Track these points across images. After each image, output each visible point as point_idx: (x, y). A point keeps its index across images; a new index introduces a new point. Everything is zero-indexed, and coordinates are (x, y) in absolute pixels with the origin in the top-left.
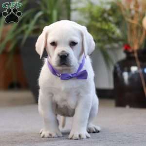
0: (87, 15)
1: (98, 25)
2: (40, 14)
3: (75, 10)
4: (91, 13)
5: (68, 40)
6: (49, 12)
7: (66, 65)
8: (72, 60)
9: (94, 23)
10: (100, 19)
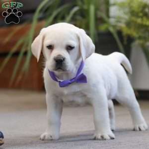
0: (127, 10)
1: (139, 21)
2: (76, 9)
3: (114, 4)
4: (131, 7)
5: (65, 43)
6: (85, 7)
7: (61, 69)
8: (68, 64)
9: (134, 18)
10: (141, 14)
